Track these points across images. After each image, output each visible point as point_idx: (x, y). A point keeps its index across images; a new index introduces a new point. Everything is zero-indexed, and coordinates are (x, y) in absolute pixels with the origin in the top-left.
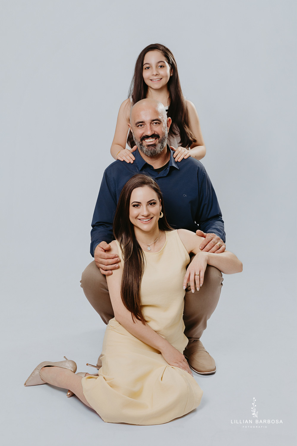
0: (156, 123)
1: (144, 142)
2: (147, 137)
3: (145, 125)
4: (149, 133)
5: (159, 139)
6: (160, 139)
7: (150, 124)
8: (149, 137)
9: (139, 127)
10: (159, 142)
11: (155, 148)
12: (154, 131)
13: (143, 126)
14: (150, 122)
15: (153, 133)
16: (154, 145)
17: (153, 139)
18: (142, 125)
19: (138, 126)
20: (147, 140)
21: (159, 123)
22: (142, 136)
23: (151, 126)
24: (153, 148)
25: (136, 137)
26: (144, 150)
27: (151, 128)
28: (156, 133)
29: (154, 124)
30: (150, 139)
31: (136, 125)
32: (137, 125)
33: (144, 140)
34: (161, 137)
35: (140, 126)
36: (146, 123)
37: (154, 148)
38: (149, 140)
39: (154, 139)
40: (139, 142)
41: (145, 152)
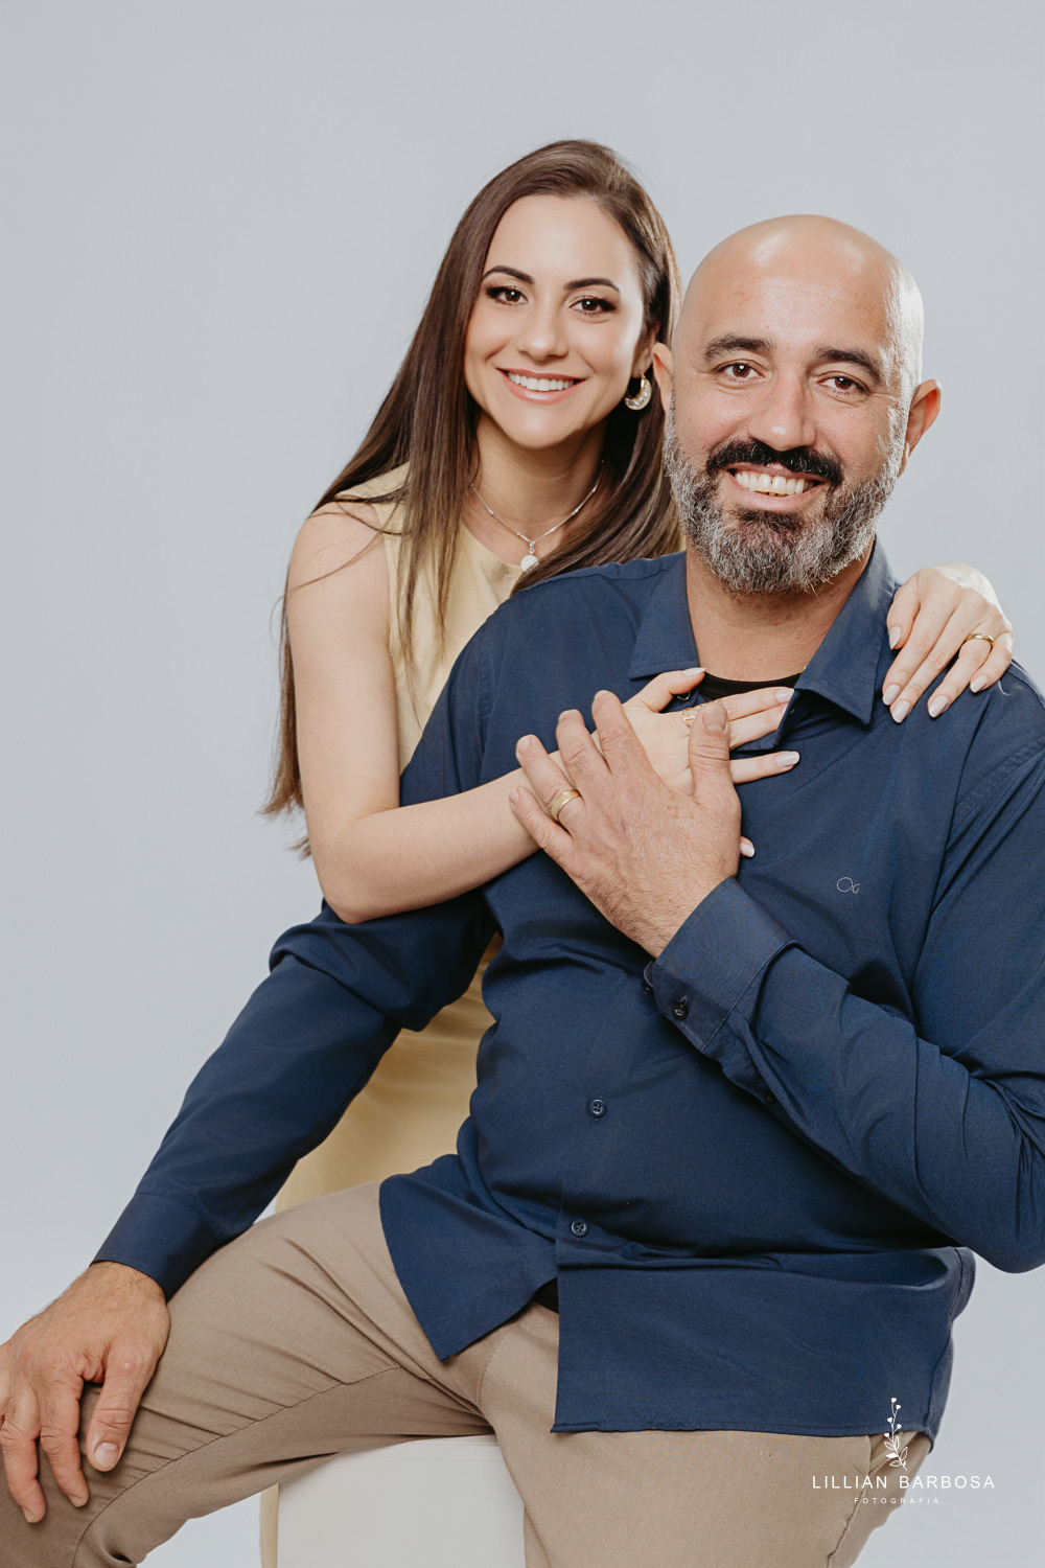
0: (845, 383)
1: (724, 479)
2: (761, 454)
3: (768, 375)
4: (781, 432)
5: (831, 492)
6: (837, 494)
7: (802, 370)
8: (774, 461)
9: (722, 379)
10: (827, 514)
11: (791, 546)
12: (816, 432)
13: (752, 373)
14: (811, 357)
15: (808, 438)
16: (788, 524)
17: (791, 482)
18: (747, 368)
19: (720, 369)
20: (753, 476)
21: (863, 389)
22: (727, 443)
23: (803, 391)
24: (775, 540)
25: (682, 439)
26: (716, 537)
27: (802, 404)
28: (823, 449)
29: (831, 383)
30: (773, 476)
31: (709, 354)
32: (719, 360)
33: (733, 472)
34: (849, 480)
35: (730, 371)
36: (778, 354)
37: (785, 542)
38: (765, 479)
39: (800, 485)
40: (694, 473)
41: (715, 552)
